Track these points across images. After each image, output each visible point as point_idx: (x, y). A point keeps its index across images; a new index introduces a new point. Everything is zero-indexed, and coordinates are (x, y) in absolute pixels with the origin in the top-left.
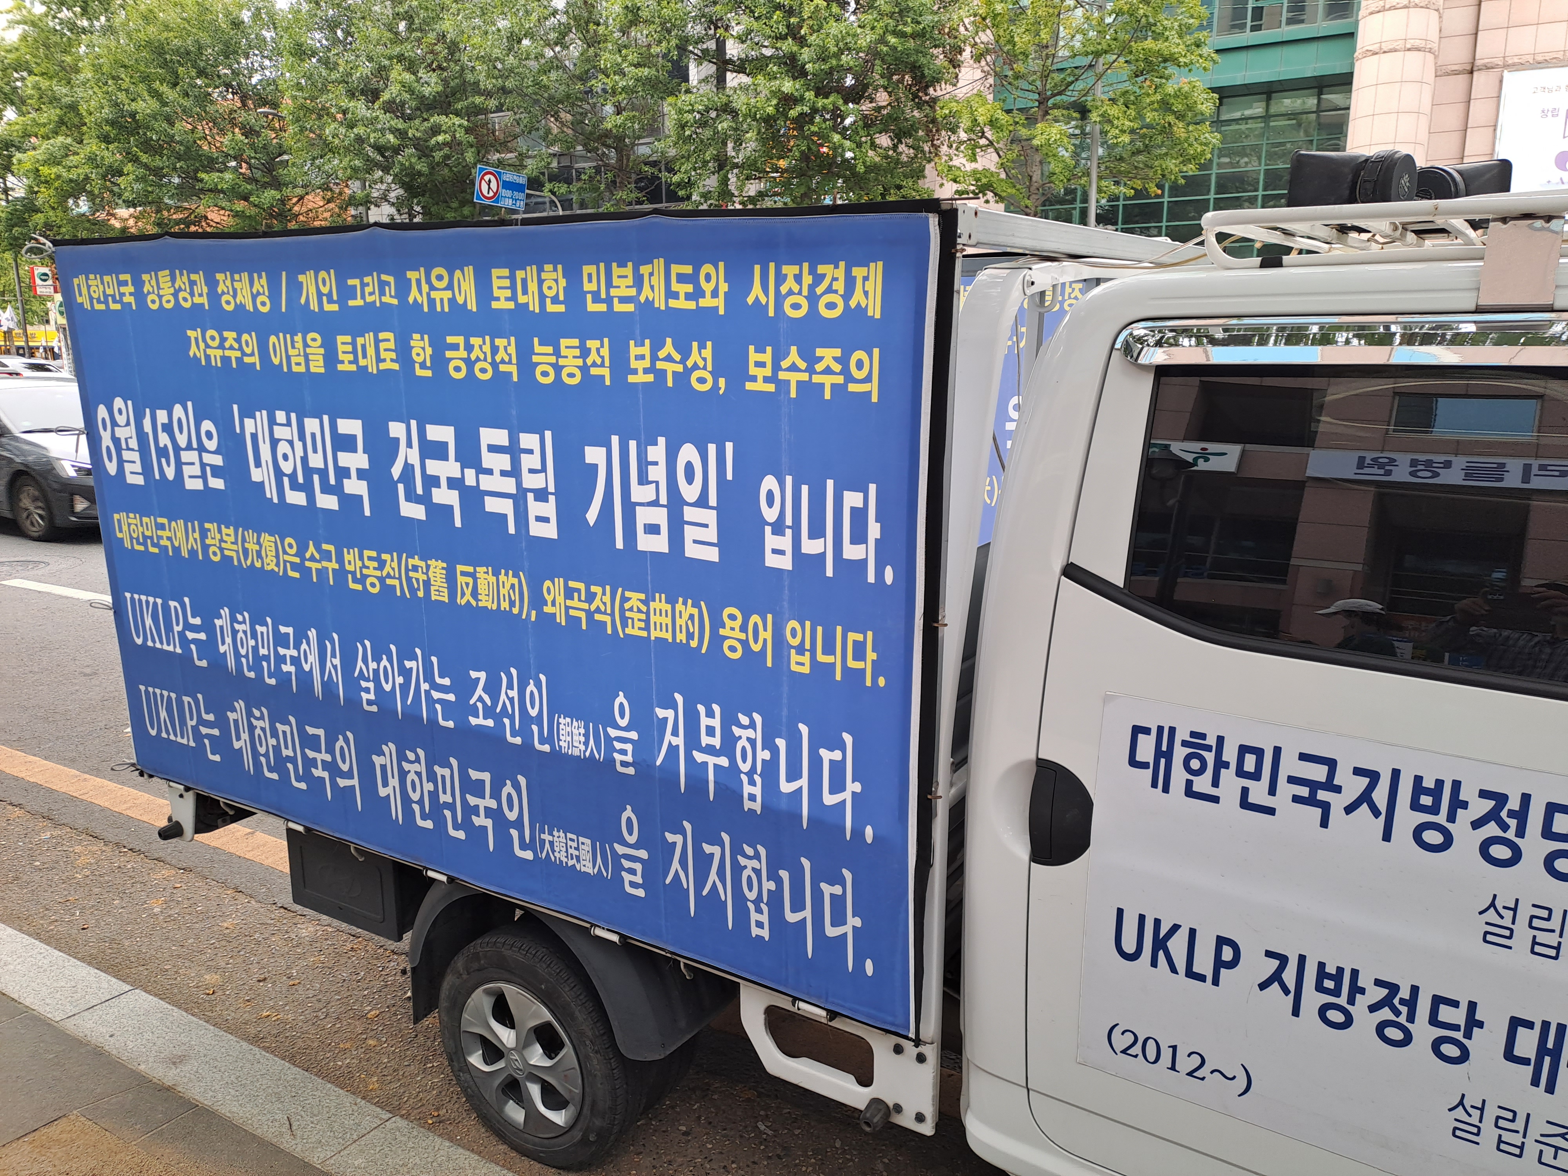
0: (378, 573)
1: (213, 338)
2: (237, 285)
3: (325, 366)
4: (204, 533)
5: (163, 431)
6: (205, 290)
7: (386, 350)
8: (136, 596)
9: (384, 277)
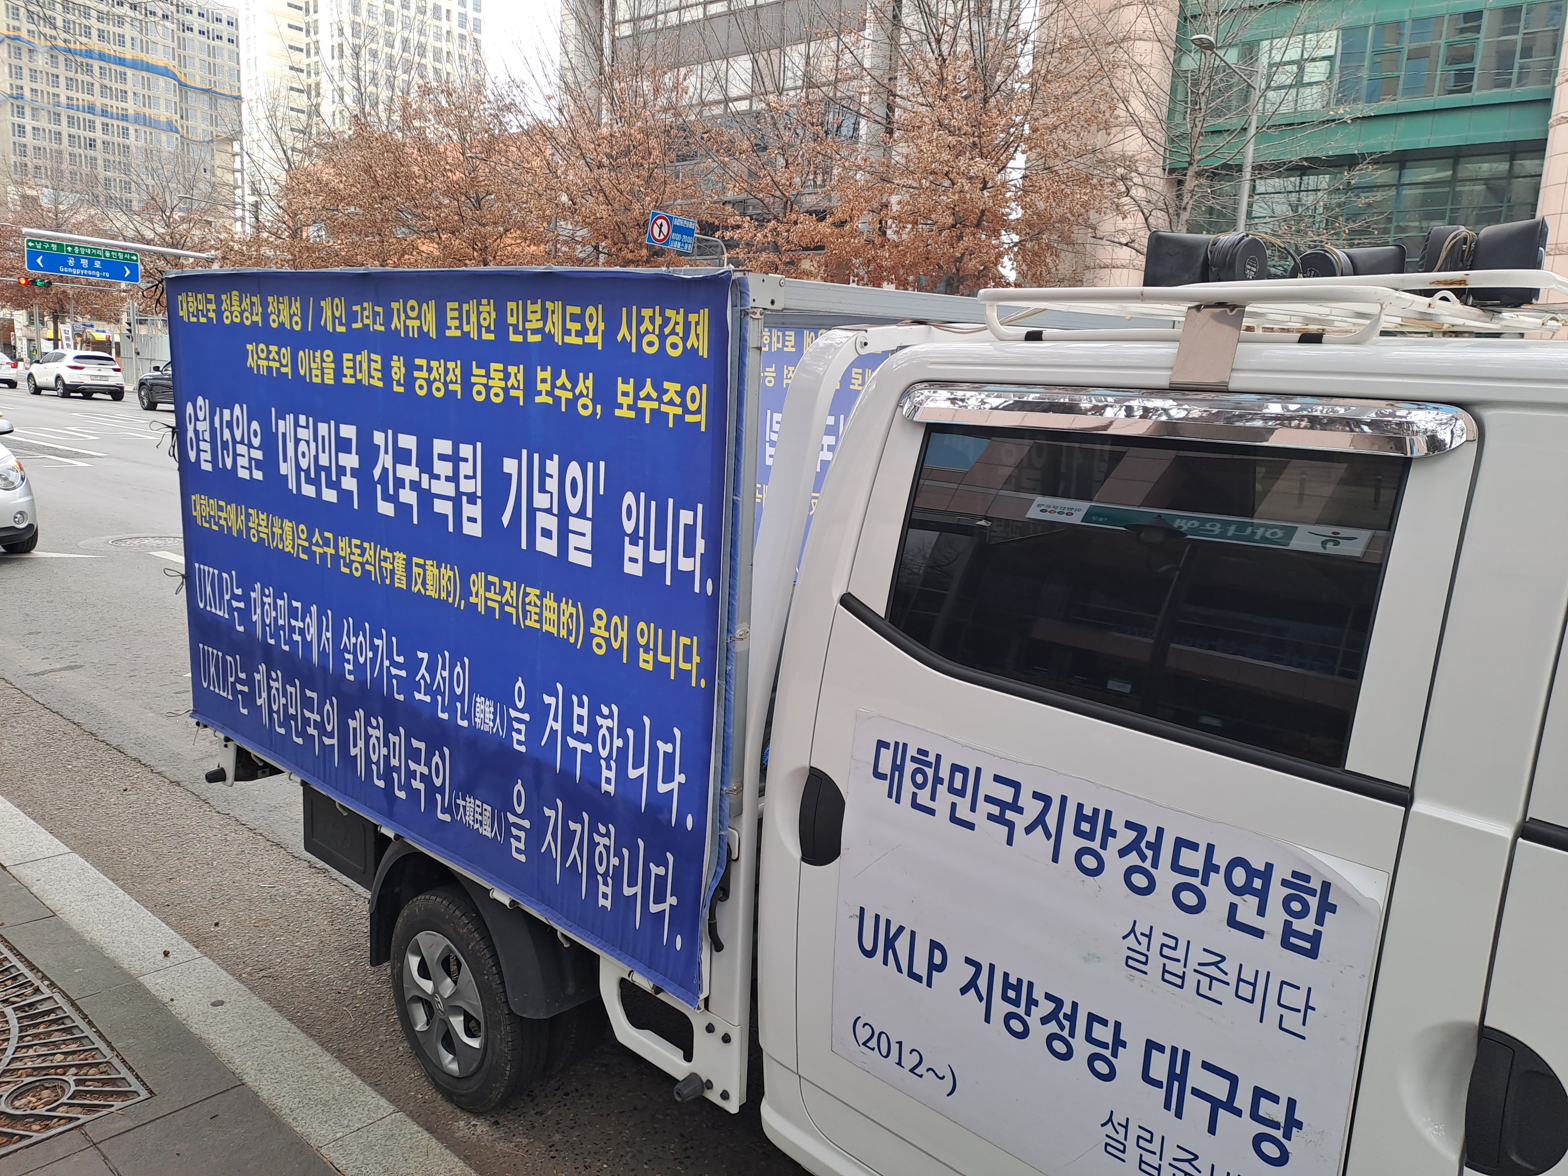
0: (360, 559)
1: (262, 351)
2: (281, 306)
3: (335, 379)
4: (248, 516)
5: (227, 427)
6: (260, 310)
7: (375, 370)
8: (202, 566)
9: (377, 309)
